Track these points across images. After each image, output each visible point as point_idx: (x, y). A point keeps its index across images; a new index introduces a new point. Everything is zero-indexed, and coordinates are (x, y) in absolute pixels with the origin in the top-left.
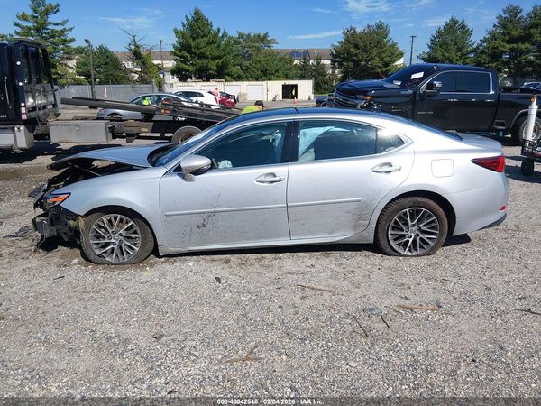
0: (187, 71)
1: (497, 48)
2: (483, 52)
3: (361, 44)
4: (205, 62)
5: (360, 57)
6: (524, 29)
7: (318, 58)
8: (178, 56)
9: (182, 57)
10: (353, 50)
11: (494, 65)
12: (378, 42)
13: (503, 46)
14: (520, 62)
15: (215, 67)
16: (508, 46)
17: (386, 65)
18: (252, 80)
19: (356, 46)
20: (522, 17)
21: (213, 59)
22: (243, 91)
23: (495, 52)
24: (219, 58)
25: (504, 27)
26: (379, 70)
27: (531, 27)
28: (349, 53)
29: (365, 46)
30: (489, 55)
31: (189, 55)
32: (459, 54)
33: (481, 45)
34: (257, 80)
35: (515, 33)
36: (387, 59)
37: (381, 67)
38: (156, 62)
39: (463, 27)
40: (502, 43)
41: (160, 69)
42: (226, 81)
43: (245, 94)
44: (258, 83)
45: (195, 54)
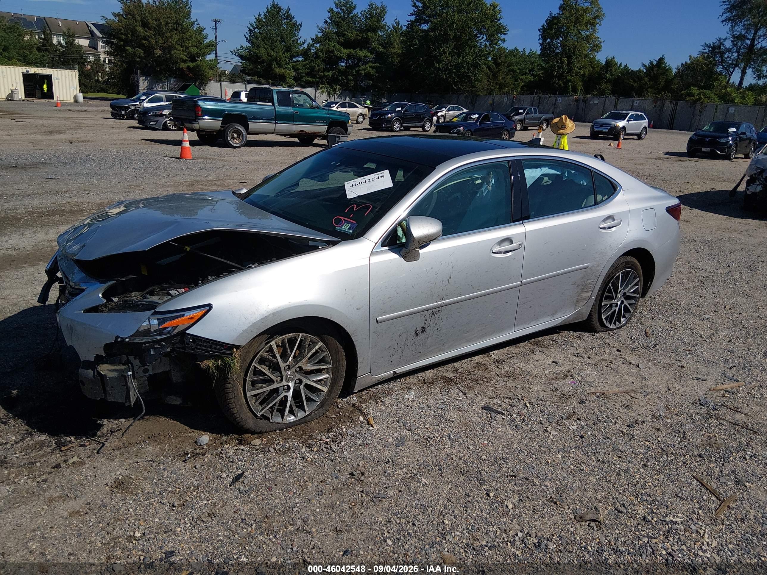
1: (332, 52)
2: (316, 55)
3: (153, 23)
5: (153, 42)
6: (361, 32)
7: (70, 35)
10: (139, 29)
11: (331, 74)
12: (177, 23)
13: (339, 51)
14: (358, 73)
16: (345, 51)
17: (193, 58)
19: (145, 25)
20: (356, 16)
23: (330, 58)
25: (337, 24)
26: (183, 66)
27: (368, 30)
28: (134, 32)
29: (159, 26)
30: (324, 61)
32: (288, 54)
33: (313, 45)
35: (352, 35)
36: (194, 50)
37: (184, 61)
39: (289, 17)
40: (338, 47)
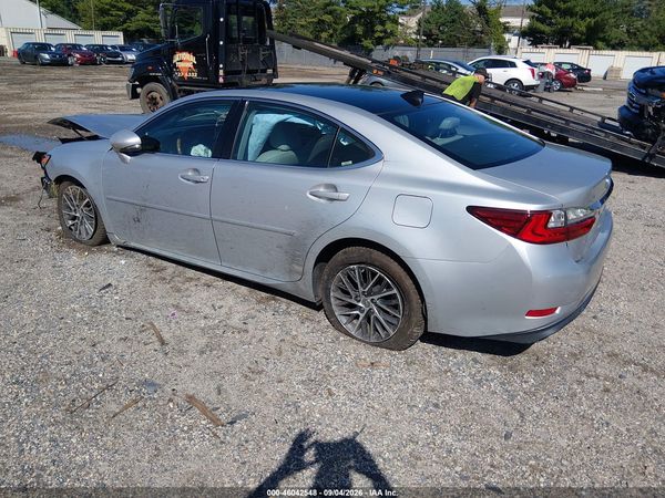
0: (543, 32)
4: (570, 21)
8: (535, 11)
9: (540, 13)
15: (583, 29)
18: (638, 50)
21: (582, 17)
22: (617, 65)
24: (593, 15)
31: (549, 11)
34: (647, 49)
38: (502, 20)
41: (507, 29)
42: (596, 48)
43: (619, 70)
44: (648, 54)
45: (559, 9)
